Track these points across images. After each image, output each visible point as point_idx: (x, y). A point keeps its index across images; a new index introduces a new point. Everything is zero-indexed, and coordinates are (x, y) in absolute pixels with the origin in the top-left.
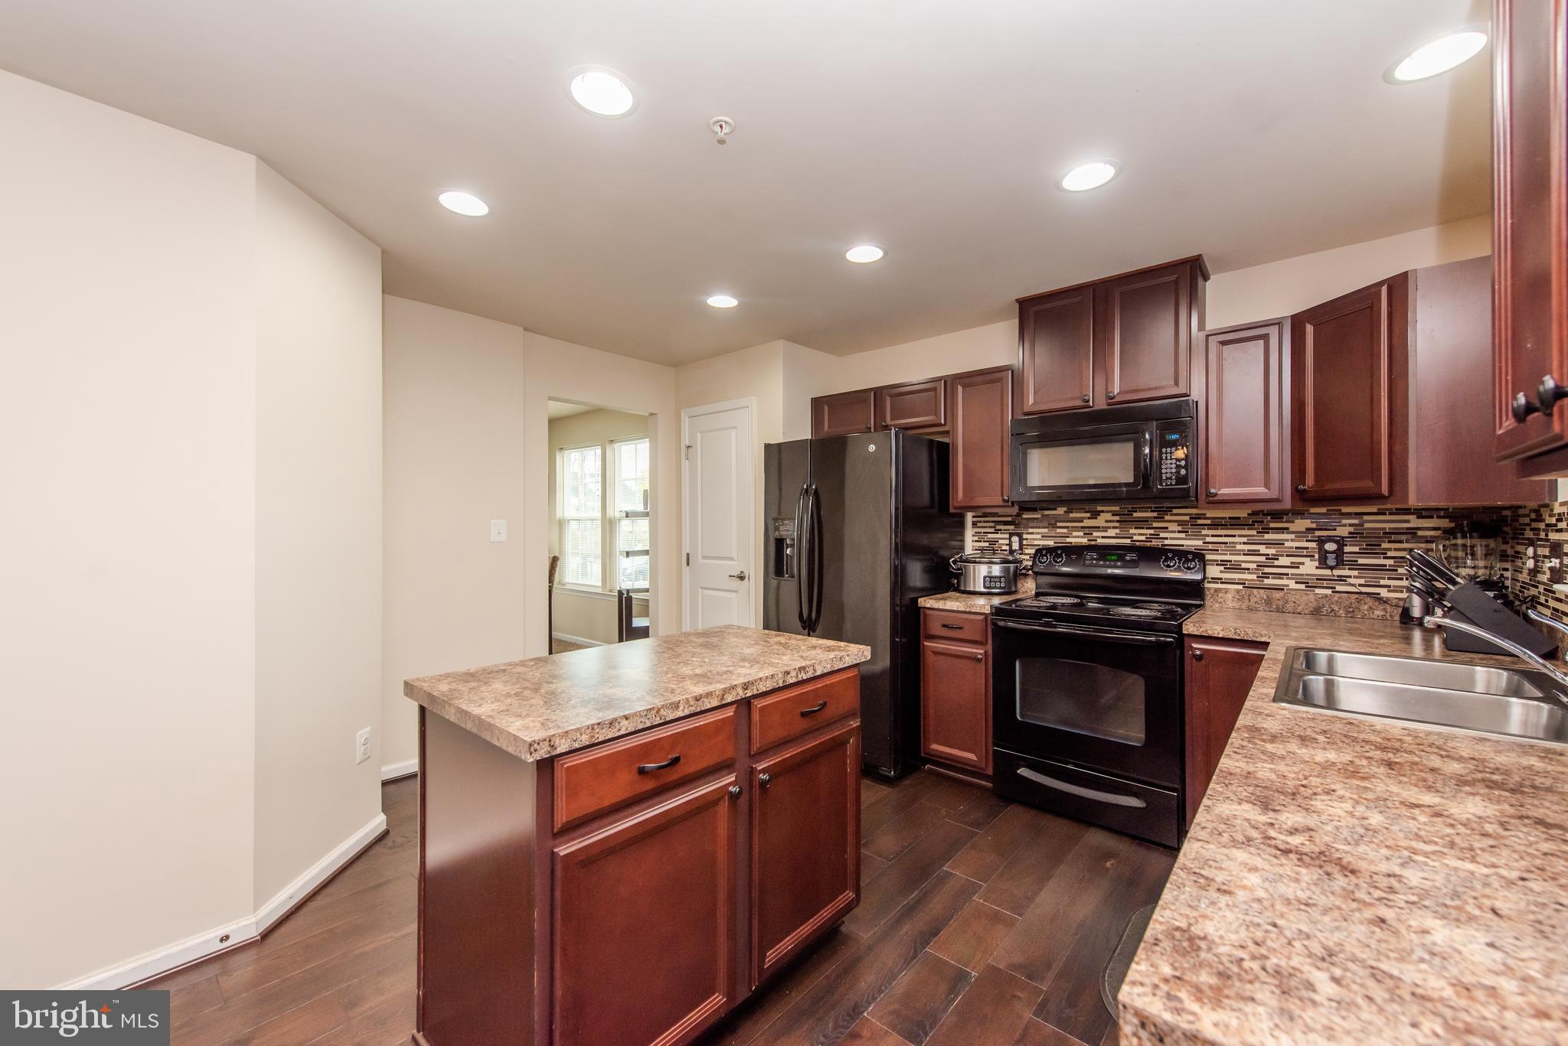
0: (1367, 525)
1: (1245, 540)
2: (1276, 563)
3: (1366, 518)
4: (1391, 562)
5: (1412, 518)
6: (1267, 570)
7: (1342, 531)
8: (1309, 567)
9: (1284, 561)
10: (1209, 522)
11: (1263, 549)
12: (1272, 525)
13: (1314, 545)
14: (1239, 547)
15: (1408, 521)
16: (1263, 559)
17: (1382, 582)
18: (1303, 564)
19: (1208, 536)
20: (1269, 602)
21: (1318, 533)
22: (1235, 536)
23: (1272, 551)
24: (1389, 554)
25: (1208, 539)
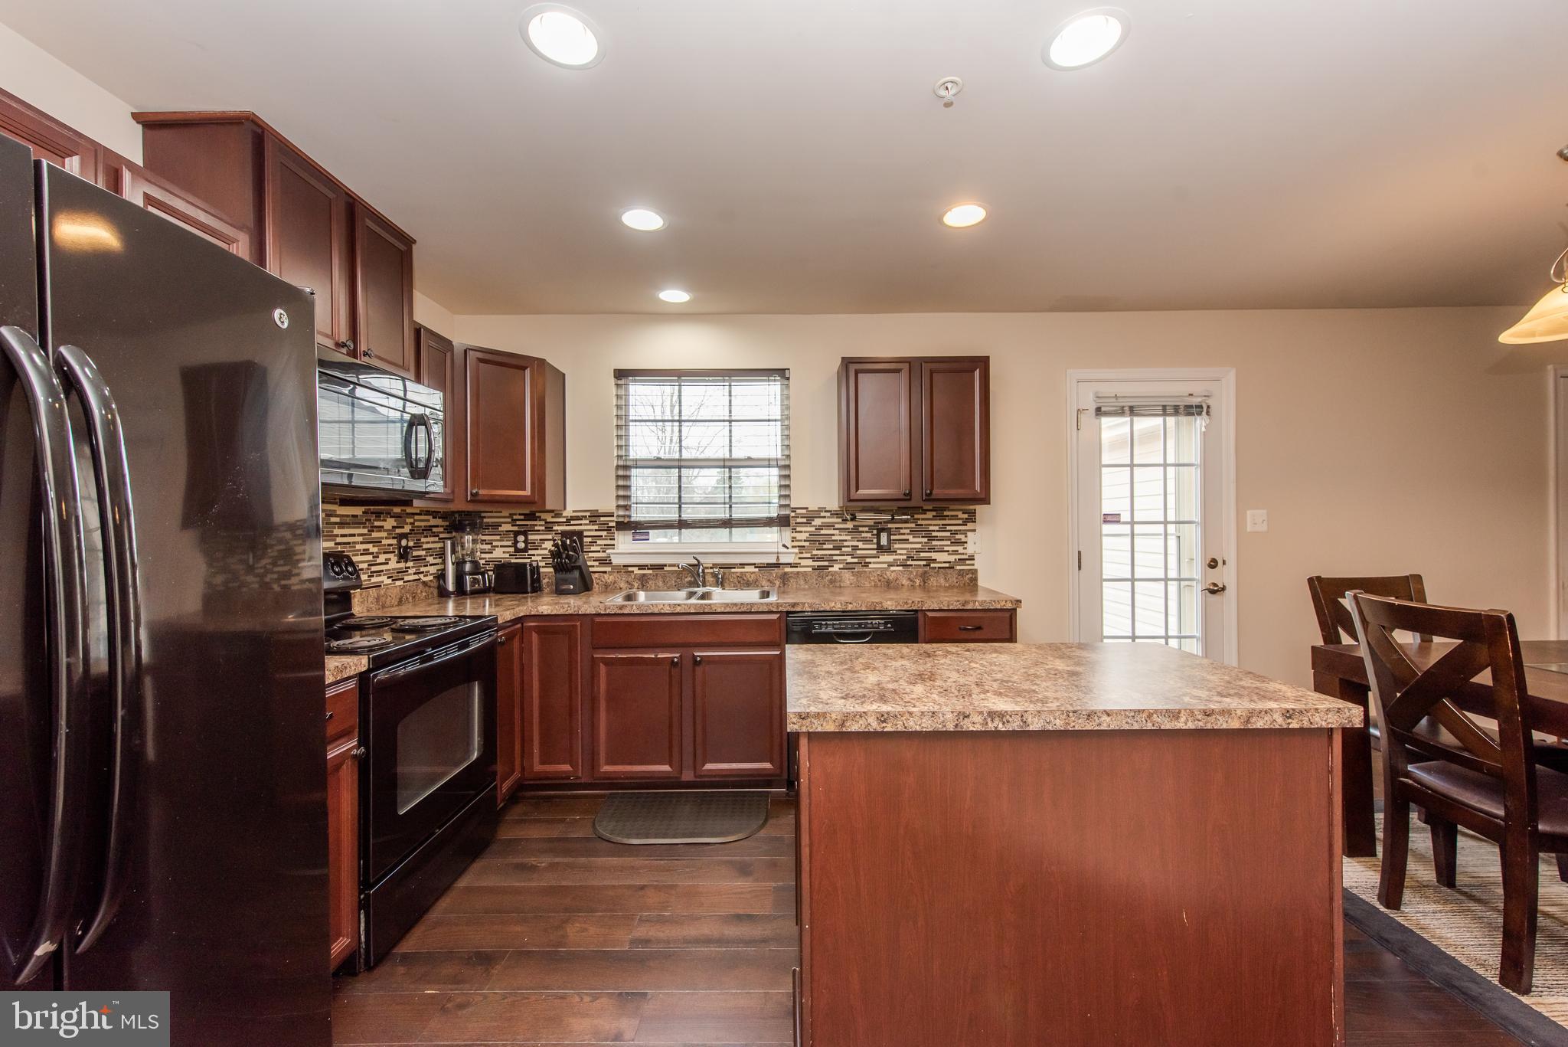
0: (417, 524)
1: (360, 539)
2: (379, 561)
3: (416, 517)
4: (423, 553)
5: (430, 517)
6: (374, 568)
7: (407, 529)
8: (394, 564)
9: (382, 558)
10: (337, 520)
11: (370, 546)
12: (376, 524)
13: (394, 542)
14: (358, 547)
15: (429, 521)
16: (370, 557)
17: (423, 569)
18: (390, 559)
19: (337, 536)
20: (378, 599)
21: (398, 531)
22: (354, 535)
23: (375, 550)
24: (425, 546)
25: (339, 540)
